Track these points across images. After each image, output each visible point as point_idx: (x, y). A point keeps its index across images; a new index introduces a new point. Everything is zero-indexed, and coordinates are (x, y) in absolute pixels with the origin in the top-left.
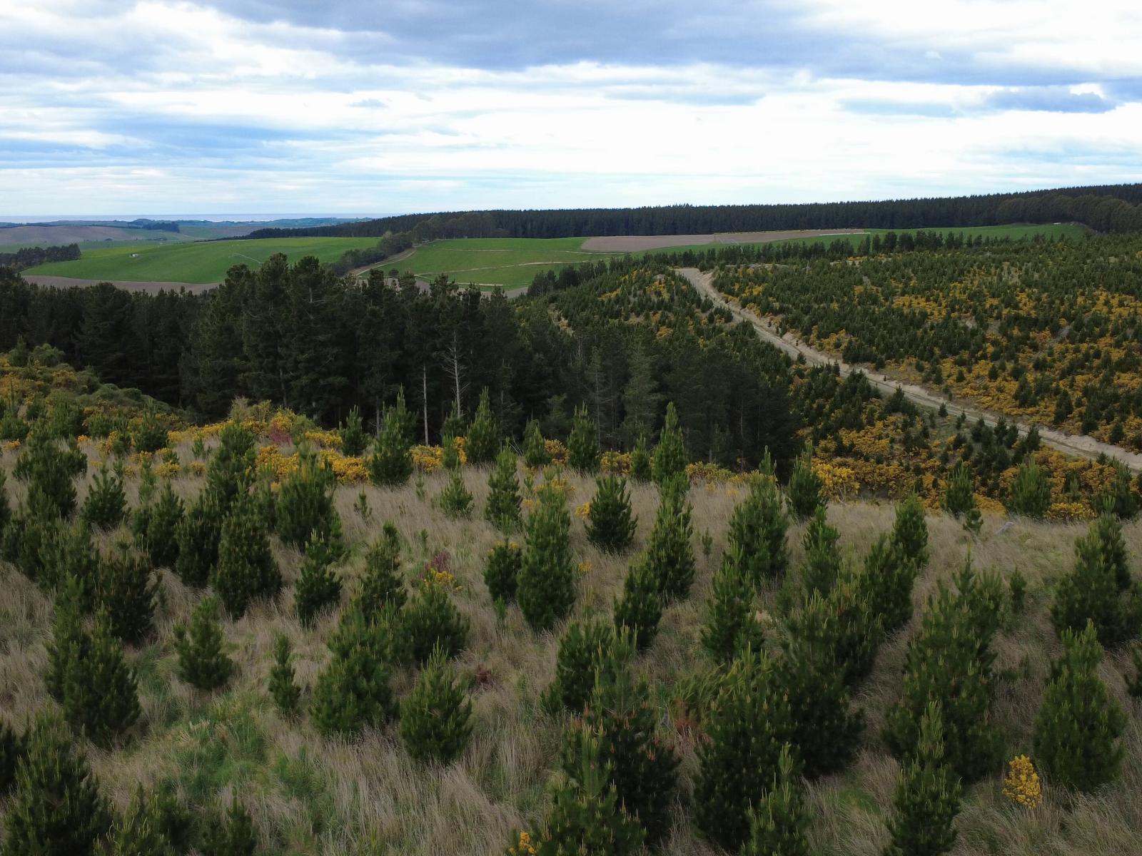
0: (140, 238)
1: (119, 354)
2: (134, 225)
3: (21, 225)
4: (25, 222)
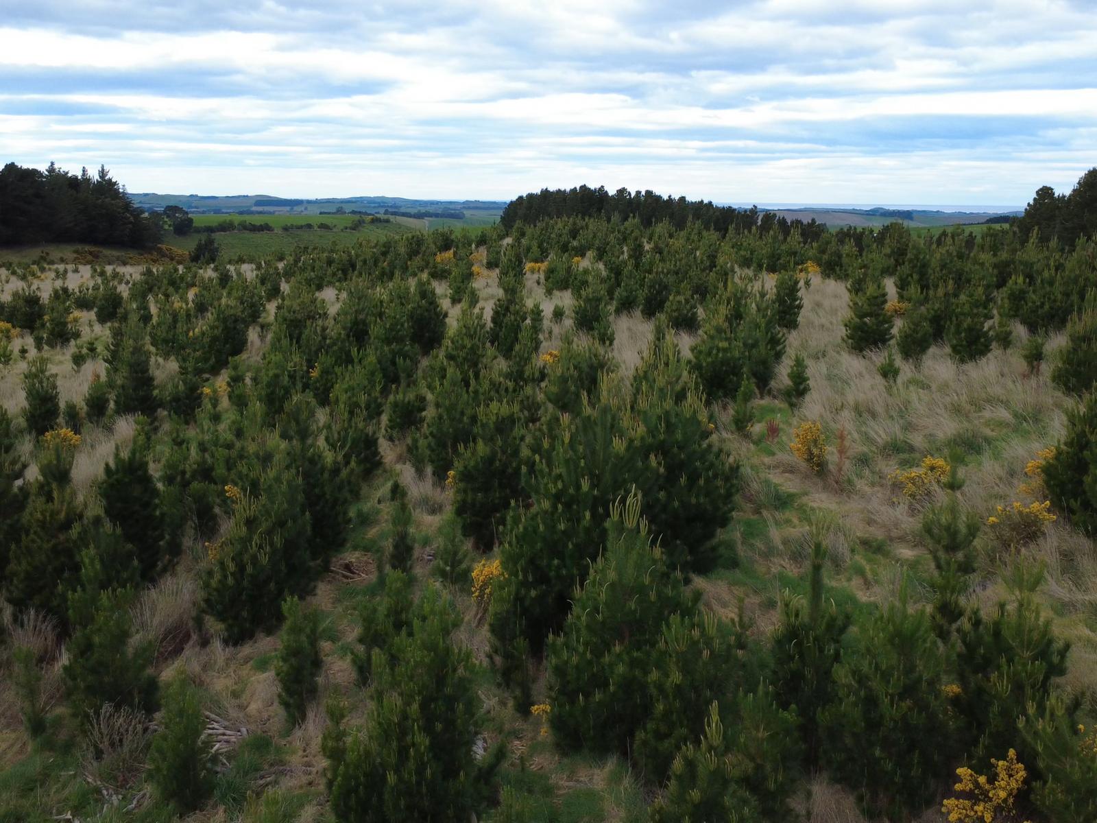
2: (871, 213)
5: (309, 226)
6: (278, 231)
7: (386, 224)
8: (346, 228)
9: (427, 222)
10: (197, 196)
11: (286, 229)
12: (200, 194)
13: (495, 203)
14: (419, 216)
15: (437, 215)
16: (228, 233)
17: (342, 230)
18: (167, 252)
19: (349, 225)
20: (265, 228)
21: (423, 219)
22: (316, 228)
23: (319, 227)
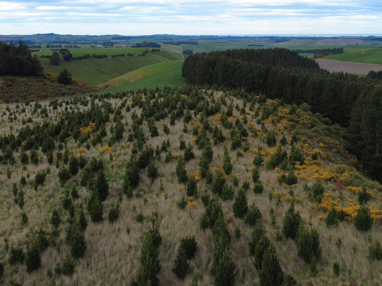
0: (369, 44)
1: (334, 105)
2: (368, 39)
3: (327, 38)
4: (329, 37)
5: (123, 55)
6: (110, 57)
7: (158, 52)
8: (139, 55)
9: (181, 47)
11: (113, 57)
12: (90, 35)
13: (212, 36)
14: (179, 43)
15: (186, 43)
16: (88, 59)
17: (137, 56)
18: (48, 76)
19: (141, 54)
20: (104, 56)
21: (180, 45)
22: (126, 56)
23: (127, 55)
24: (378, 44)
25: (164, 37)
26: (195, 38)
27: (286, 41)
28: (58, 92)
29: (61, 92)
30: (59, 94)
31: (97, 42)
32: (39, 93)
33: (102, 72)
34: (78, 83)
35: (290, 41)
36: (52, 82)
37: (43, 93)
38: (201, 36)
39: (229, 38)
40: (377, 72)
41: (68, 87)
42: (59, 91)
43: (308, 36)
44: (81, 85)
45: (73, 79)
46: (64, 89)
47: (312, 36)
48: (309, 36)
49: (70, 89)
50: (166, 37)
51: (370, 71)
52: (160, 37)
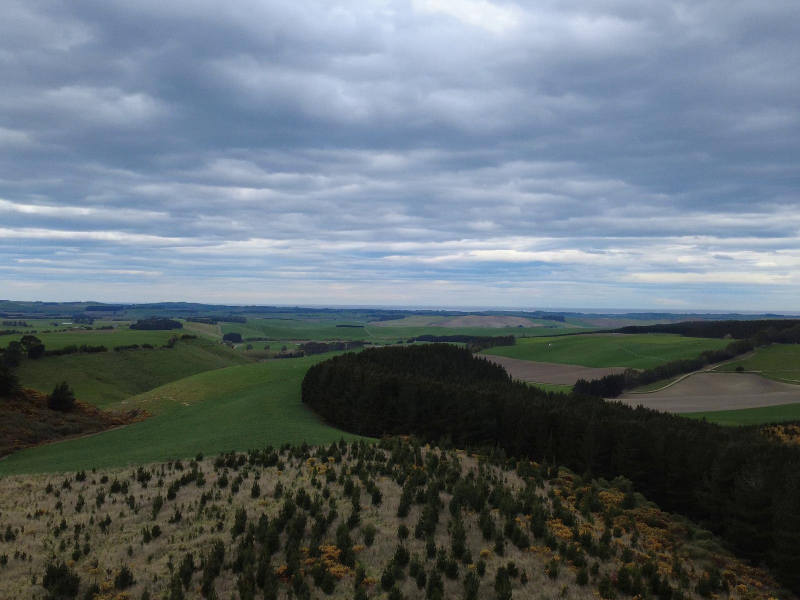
0: (540, 325)
2: (536, 316)
5: (136, 347)
6: (111, 351)
7: (192, 340)
8: (164, 347)
9: (219, 327)
10: (41, 302)
11: (117, 349)
12: (44, 301)
13: (267, 307)
14: (214, 321)
15: (225, 320)
16: (72, 355)
17: (161, 349)
18: (29, 396)
19: (166, 344)
20: (101, 349)
21: (216, 324)
22: (141, 347)
23: (143, 347)
24: (556, 327)
25: (181, 308)
26: (235, 310)
27: (399, 319)
28: (55, 428)
29: (60, 428)
30: (57, 431)
31: (59, 315)
32: (22, 431)
33: (98, 379)
34: (84, 408)
35: (405, 319)
36: (38, 406)
37: (29, 432)
38: (247, 307)
39: (297, 311)
40: (590, 382)
41: (69, 416)
42: (55, 425)
43: (432, 310)
44: (90, 412)
45: (76, 401)
46: (63, 422)
47: (440, 310)
48: (435, 310)
49: (73, 421)
50: (185, 307)
51: (578, 381)
52: (173, 308)
